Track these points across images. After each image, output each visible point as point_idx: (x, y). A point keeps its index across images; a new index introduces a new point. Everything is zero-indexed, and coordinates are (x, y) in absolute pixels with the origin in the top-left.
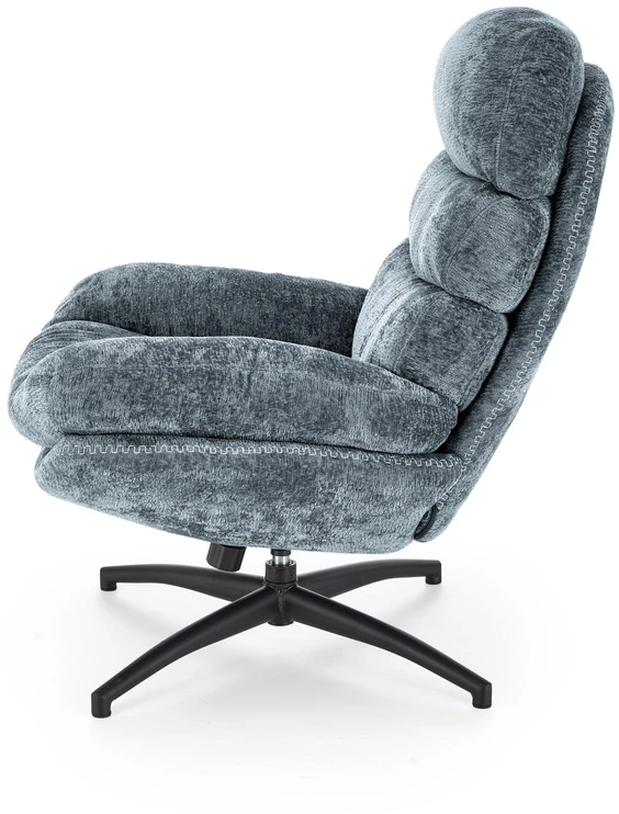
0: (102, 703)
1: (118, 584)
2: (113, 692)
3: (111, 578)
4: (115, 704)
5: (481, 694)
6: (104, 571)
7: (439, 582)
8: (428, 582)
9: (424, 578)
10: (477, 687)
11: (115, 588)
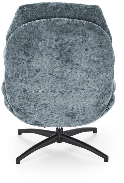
0: (18, 161)
1: (22, 133)
2: (21, 158)
3: (20, 132)
4: (21, 161)
5: (106, 158)
6: (19, 130)
7: (96, 132)
8: (94, 133)
9: (93, 132)
10: (105, 157)
11: (21, 134)
